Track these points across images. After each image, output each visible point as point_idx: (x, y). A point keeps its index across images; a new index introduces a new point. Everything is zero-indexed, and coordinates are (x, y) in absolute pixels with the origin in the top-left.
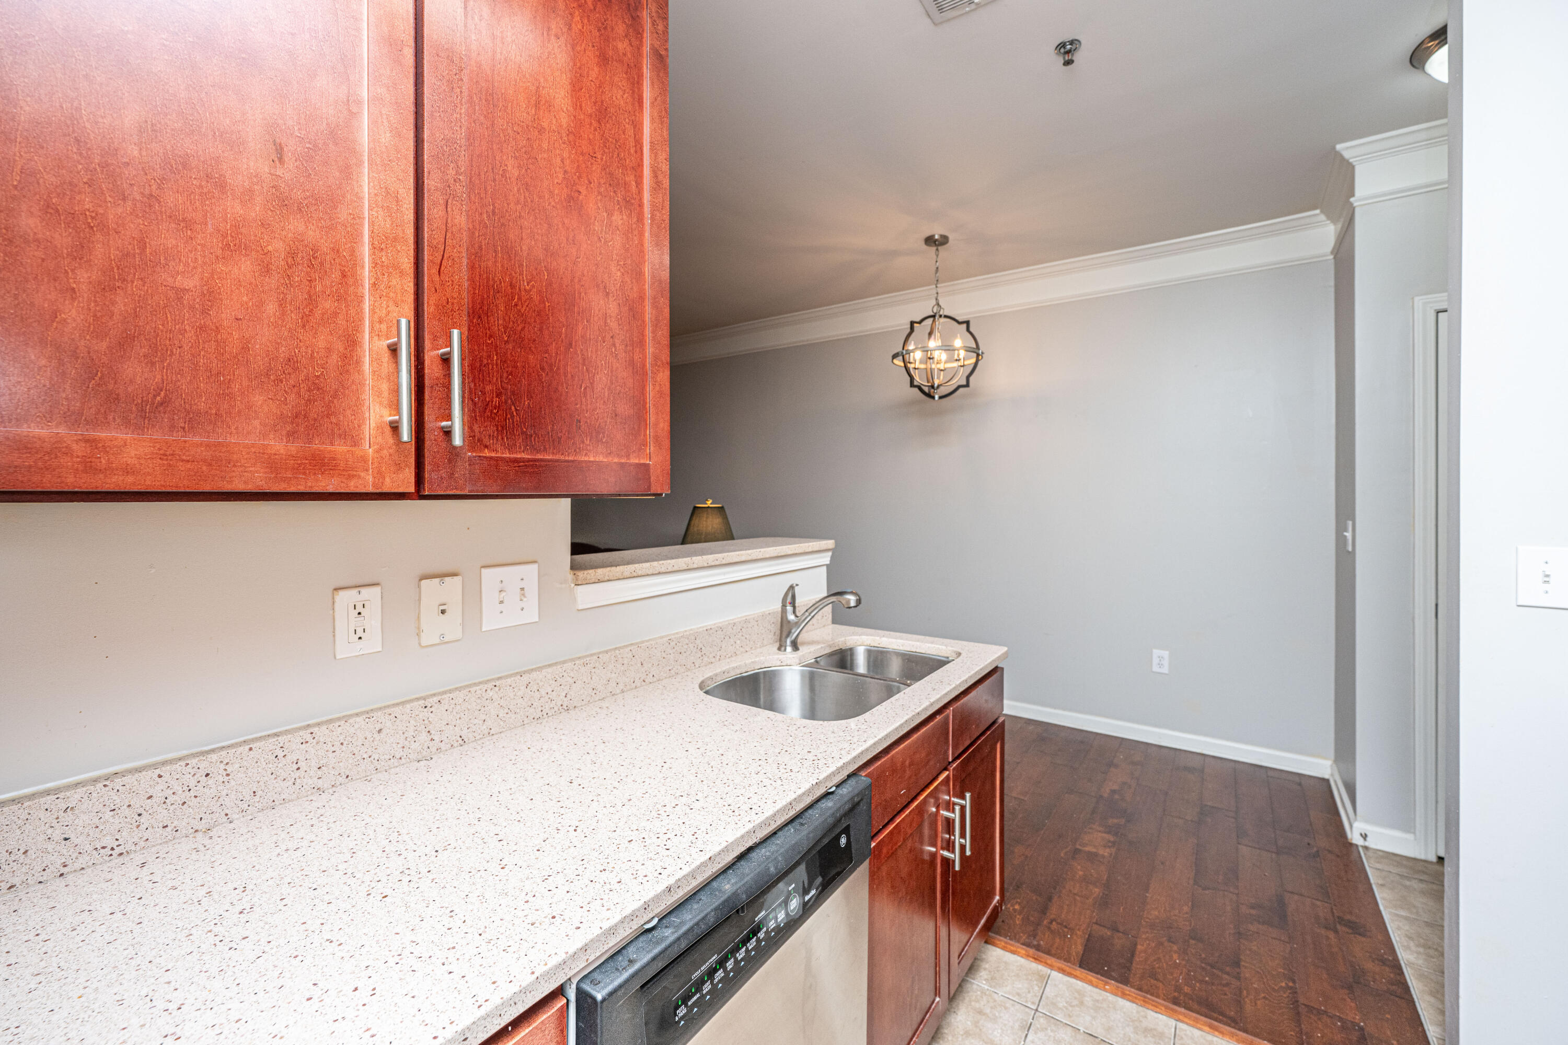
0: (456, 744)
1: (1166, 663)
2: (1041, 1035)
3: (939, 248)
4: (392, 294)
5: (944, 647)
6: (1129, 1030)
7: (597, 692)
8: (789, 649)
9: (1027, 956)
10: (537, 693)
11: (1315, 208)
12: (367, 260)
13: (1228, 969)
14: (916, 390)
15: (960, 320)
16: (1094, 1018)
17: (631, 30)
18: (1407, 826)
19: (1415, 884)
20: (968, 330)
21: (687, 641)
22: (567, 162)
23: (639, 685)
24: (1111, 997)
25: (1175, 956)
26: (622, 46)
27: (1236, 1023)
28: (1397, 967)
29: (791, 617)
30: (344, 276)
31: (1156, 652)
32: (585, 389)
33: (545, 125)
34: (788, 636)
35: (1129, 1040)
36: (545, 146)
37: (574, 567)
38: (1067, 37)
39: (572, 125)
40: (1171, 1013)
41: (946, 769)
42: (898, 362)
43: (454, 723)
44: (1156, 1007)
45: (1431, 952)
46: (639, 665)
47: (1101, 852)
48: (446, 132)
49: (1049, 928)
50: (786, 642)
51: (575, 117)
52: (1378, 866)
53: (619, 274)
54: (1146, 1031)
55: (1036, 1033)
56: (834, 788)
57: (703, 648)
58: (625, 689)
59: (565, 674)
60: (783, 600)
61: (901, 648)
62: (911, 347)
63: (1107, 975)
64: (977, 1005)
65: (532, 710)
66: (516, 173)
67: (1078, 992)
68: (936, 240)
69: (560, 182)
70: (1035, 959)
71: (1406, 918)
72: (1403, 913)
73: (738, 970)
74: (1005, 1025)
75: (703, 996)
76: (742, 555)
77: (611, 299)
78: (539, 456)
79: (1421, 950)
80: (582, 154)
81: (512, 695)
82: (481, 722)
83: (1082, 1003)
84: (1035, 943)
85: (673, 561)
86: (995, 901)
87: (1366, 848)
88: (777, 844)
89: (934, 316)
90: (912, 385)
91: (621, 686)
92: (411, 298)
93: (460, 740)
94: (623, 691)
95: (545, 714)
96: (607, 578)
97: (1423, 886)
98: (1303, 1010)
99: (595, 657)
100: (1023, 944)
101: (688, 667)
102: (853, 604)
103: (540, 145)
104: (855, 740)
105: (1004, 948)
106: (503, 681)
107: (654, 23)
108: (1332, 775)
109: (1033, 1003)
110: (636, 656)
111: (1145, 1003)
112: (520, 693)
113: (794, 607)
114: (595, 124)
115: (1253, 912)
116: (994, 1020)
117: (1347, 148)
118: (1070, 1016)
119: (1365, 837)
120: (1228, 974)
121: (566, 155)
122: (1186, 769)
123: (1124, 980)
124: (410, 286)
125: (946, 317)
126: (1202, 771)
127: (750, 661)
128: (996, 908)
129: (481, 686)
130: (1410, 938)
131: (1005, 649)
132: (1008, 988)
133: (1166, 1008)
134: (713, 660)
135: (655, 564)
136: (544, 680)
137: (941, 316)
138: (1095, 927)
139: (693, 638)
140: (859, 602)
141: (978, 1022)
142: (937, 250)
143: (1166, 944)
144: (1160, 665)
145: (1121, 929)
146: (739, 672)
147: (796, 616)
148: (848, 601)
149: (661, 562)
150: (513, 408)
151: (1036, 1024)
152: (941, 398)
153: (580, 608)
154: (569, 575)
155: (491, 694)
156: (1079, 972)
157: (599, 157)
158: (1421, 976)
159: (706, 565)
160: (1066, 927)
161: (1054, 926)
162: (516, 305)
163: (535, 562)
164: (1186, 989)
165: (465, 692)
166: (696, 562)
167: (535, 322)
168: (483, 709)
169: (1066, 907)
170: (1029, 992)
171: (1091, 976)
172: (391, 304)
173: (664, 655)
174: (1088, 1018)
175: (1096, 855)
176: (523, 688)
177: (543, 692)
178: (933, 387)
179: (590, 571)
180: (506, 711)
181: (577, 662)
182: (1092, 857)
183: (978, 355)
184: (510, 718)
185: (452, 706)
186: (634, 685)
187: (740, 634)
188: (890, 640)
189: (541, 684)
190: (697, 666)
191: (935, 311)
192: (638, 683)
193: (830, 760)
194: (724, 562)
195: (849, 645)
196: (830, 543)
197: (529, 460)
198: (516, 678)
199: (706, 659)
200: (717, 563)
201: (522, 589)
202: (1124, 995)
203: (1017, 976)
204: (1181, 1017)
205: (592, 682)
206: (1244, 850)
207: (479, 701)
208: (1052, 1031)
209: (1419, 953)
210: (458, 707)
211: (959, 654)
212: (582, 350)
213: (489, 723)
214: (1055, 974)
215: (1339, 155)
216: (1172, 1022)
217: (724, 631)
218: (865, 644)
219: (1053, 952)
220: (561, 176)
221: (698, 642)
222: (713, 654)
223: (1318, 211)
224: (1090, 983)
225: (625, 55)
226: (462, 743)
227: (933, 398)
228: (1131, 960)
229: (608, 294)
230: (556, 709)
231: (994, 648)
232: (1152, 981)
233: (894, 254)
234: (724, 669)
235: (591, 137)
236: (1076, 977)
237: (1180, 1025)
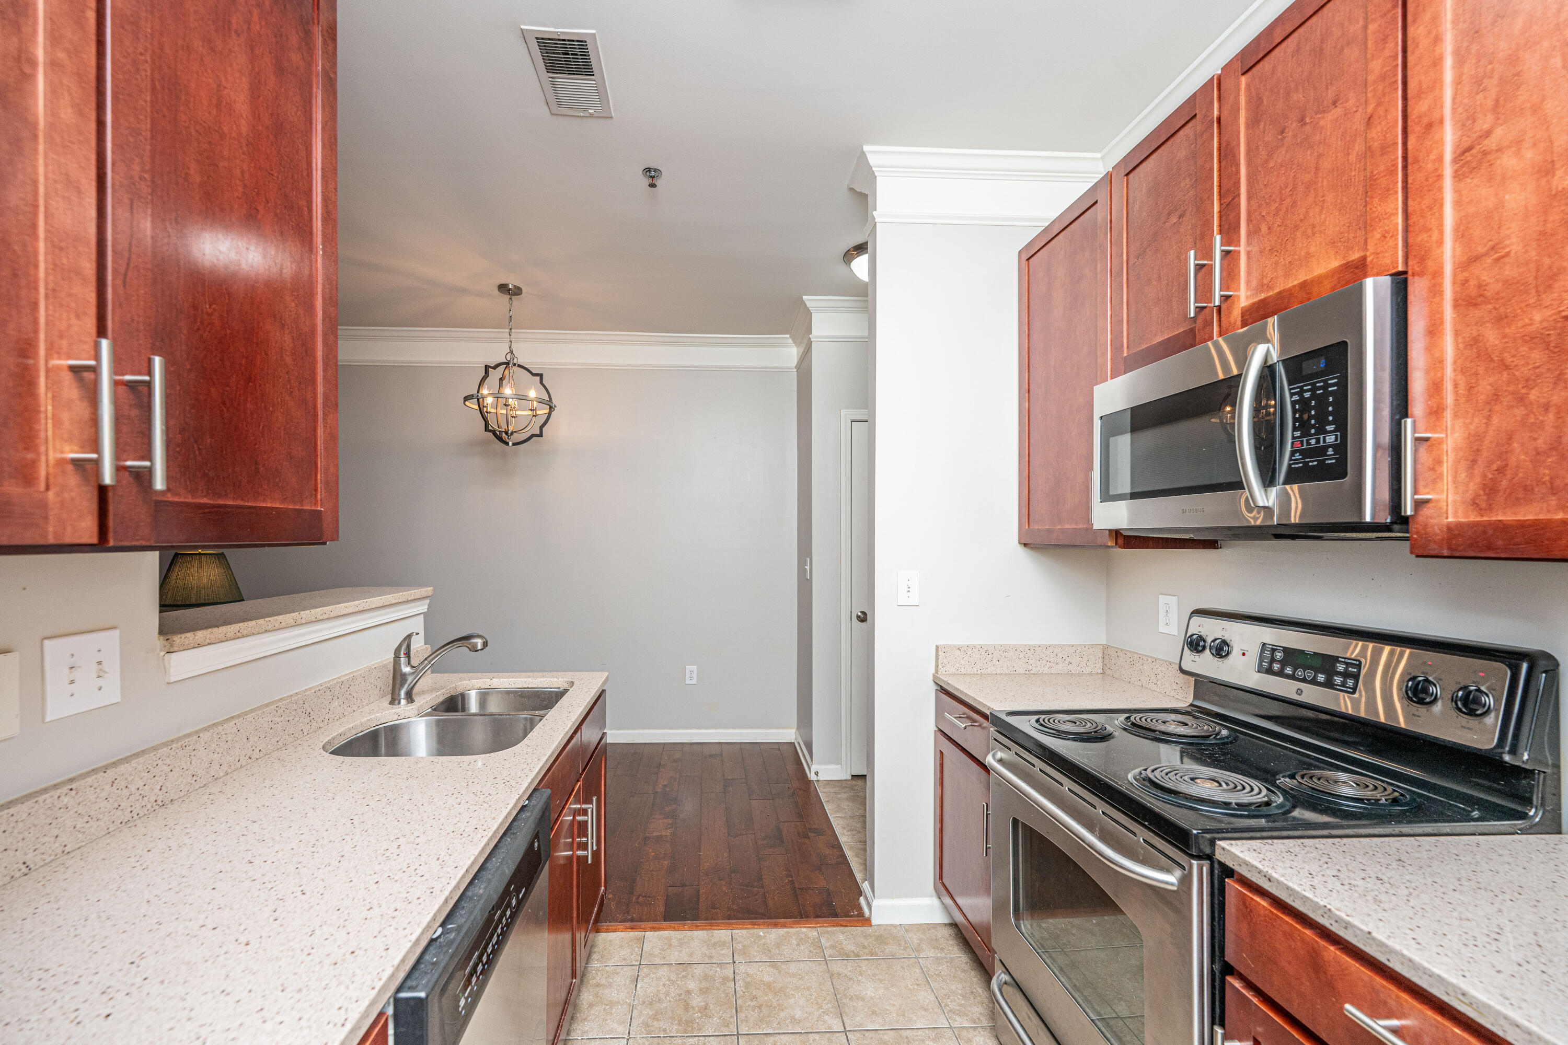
0: (17, 874)
1: (695, 676)
2: (646, 980)
3: (513, 297)
4: (73, 305)
5: (556, 679)
6: (704, 949)
7: (198, 779)
8: (403, 702)
9: (626, 929)
10: (125, 791)
11: (787, 334)
12: (41, 258)
13: (756, 884)
14: (491, 434)
15: (534, 372)
16: (680, 952)
17: (303, 44)
18: (837, 761)
19: (843, 796)
20: (541, 382)
21: (295, 706)
22: (247, 175)
23: (244, 763)
24: (689, 933)
25: (724, 889)
26: (296, 58)
27: (765, 915)
28: (840, 848)
29: (406, 670)
30: (15, 275)
31: (688, 668)
32: (263, 427)
33: (226, 129)
34: (402, 685)
35: (706, 955)
36: (226, 153)
37: (165, 630)
38: (653, 165)
39: (251, 135)
40: (728, 926)
41: (578, 781)
42: (473, 405)
43: (14, 847)
44: (718, 927)
45: (854, 832)
46: (245, 740)
47: (664, 833)
48: (132, 120)
49: (638, 903)
50: (399, 695)
51: (254, 126)
52: (825, 790)
53: (293, 304)
54: (715, 944)
55: (643, 980)
56: (527, 802)
57: (312, 713)
58: (229, 771)
59: (160, 762)
60: (396, 650)
61: (513, 686)
62: (485, 391)
63: (685, 919)
64: (594, 981)
65: (119, 813)
66: (198, 179)
67: (666, 938)
68: (510, 289)
69: (240, 196)
70: (632, 928)
71: (841, 817)
72: (839, 815)
73: (489, 962)
74: (619, 985)
75: (472, 989)
76: (350, 606)
77: (287, 332)
78: (221, 502)
79: (849, 833)
80: (260, 168)
81: (93, 798)
82: (53, 839)
83: (670, 945)
84: (629, 917)
85: (281, 617)
86: (602, 891)
87: (818, 781)
88: (503, 852)
89: (507, 364)
90: (487, 429)
91: (225, 768)
92: (92, 311)
93: (23, 867)
94: (227, 774)
95: (135, 815)
96: (208, 641)
97: (846, 795)
98: (798, 892)
99: (195, 737)
100: (620, 922)
101: (297, 735)
102: (479, 647)
103: (221, 152)
104: (530, 761)
105: (607, 931)
106: (82, 782)
107: (324, 41)
108: (796, 739)
109: (636, 961)
110: (241, 730)
111: (711, 927)
112: (104, 794)
113: (409, 657)
114: (272, 137)
115: (765, 842)
116: (610, 985)
117: (809, 300)
118: (664, 958)
119: (817, 773)
120: (756, 887)
121: (245, 167)
122: (711, 756)
123: (696, 918)
124: (92, 297)
125: (519, 366)
126: (721, 755)
127: (366, 719)
128: (603, 896)
129: (52, 793)
130: (844, 828)
131: (606, 674)
132: (616, 959)
133: (724, 923)
134: (322, 725)
135: (261, 621)
136: (133, 773)
137: (515, 365)
138: (670, 889)
139: (302, 702)
140: (485, 644)
141: (598, 993)
142: (511, 298)
143: (718, 882)
144: (691, 678)
145: (687, 883)
146: (354, 732)
147: (413, 667)
148: (476, 644)
149: (267, 619)
150: (196, 446)
151: (642, 974)
152: (514, 444)
153: (173, 679)
154: (158, 642)
155: (66, 800)
156: (665, 924)
157: (276, 174)
158: (851, 848)
159: (314, 619)
160: (649, 897)
161: (641, 899)
162: (198, 329)
163: (115, 628)
164: (735, 907)
165: (30, 803)
166: (304, 616)
167: (217, 350)
168: (55, 822)
169: (646, 883)
170: (632, 954)
171: (674, 924)
172: (72, 316)
173: (272, 725)
174: (676, 953)
175: (661, 836)
176: (107, 787)
177: (133, 788)
178: (506, 433)
179: (189, 635)
180: (86, 819)
181: (174, 746)
182: (659, 839)
183: (551, 407)
184: (91, 827)
185: (11, 825)
186: (239, 765)
187: (348, 693)
188: (502, 680)
189: (130, 779)
190: (306, 733)
191: (509, 359)
192: (243, 762)
193: (520, 780)
194: (332, 615)
195: (460, 690)
196: (428, 590)
197: (214, 506)
198: (98, 776)
199: (314, 724)
200: (325, 616)
201: (100, 663)
202: (697, 928)
203: (621, 946)
204: (734, 926)
205: (192, 768)
206: (753, 803)
207: (49, 812)
208: (654, 974)
209: (849, 835)
210: (21, 825)
211: (572, 683)
212: (260, 385)
213: (63, 839)
214: (649, 934)
215: (803, 303)
216: (729, 932)
217: (333, 691)
218: (476, 687)
219: (644, 918)
220: (241, 189)
221: (306, 706)
222: (322, 718)
223: (788, 336)
224: (675, 929)
225: (298, 68)
226: (25, 870)
227: (507, 444)
228: (697, 902)
229: (283, 325)
230: (149, 806)
231: (598, 674)
232: (713, 911)
233: (464, 291)
234: (340, 731)
235: (268, 151)
236: (663, 929)
237: (735, 931)
